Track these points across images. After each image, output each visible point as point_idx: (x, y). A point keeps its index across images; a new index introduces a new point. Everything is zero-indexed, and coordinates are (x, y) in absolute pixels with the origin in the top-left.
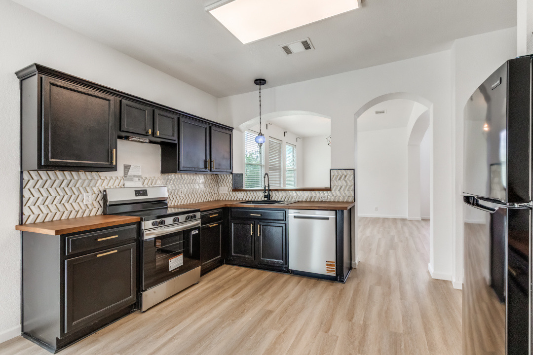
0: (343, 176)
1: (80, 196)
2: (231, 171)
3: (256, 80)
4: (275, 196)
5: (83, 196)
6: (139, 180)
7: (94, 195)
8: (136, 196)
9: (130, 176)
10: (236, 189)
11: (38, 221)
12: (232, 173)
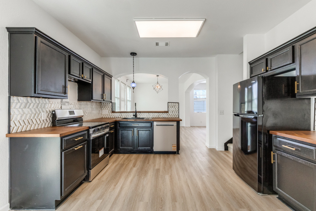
0: (174, 106)
1: (40, 114)
2: (110, 100)
3: (131, 53)
4: (139, 115)
5: (41, 114)
6: (68, 104)
7: (47, 113)
8: (70, 114)
9: (64, 102)
10: (113, 112)
11: (18, 131)
12: (111, 102)
